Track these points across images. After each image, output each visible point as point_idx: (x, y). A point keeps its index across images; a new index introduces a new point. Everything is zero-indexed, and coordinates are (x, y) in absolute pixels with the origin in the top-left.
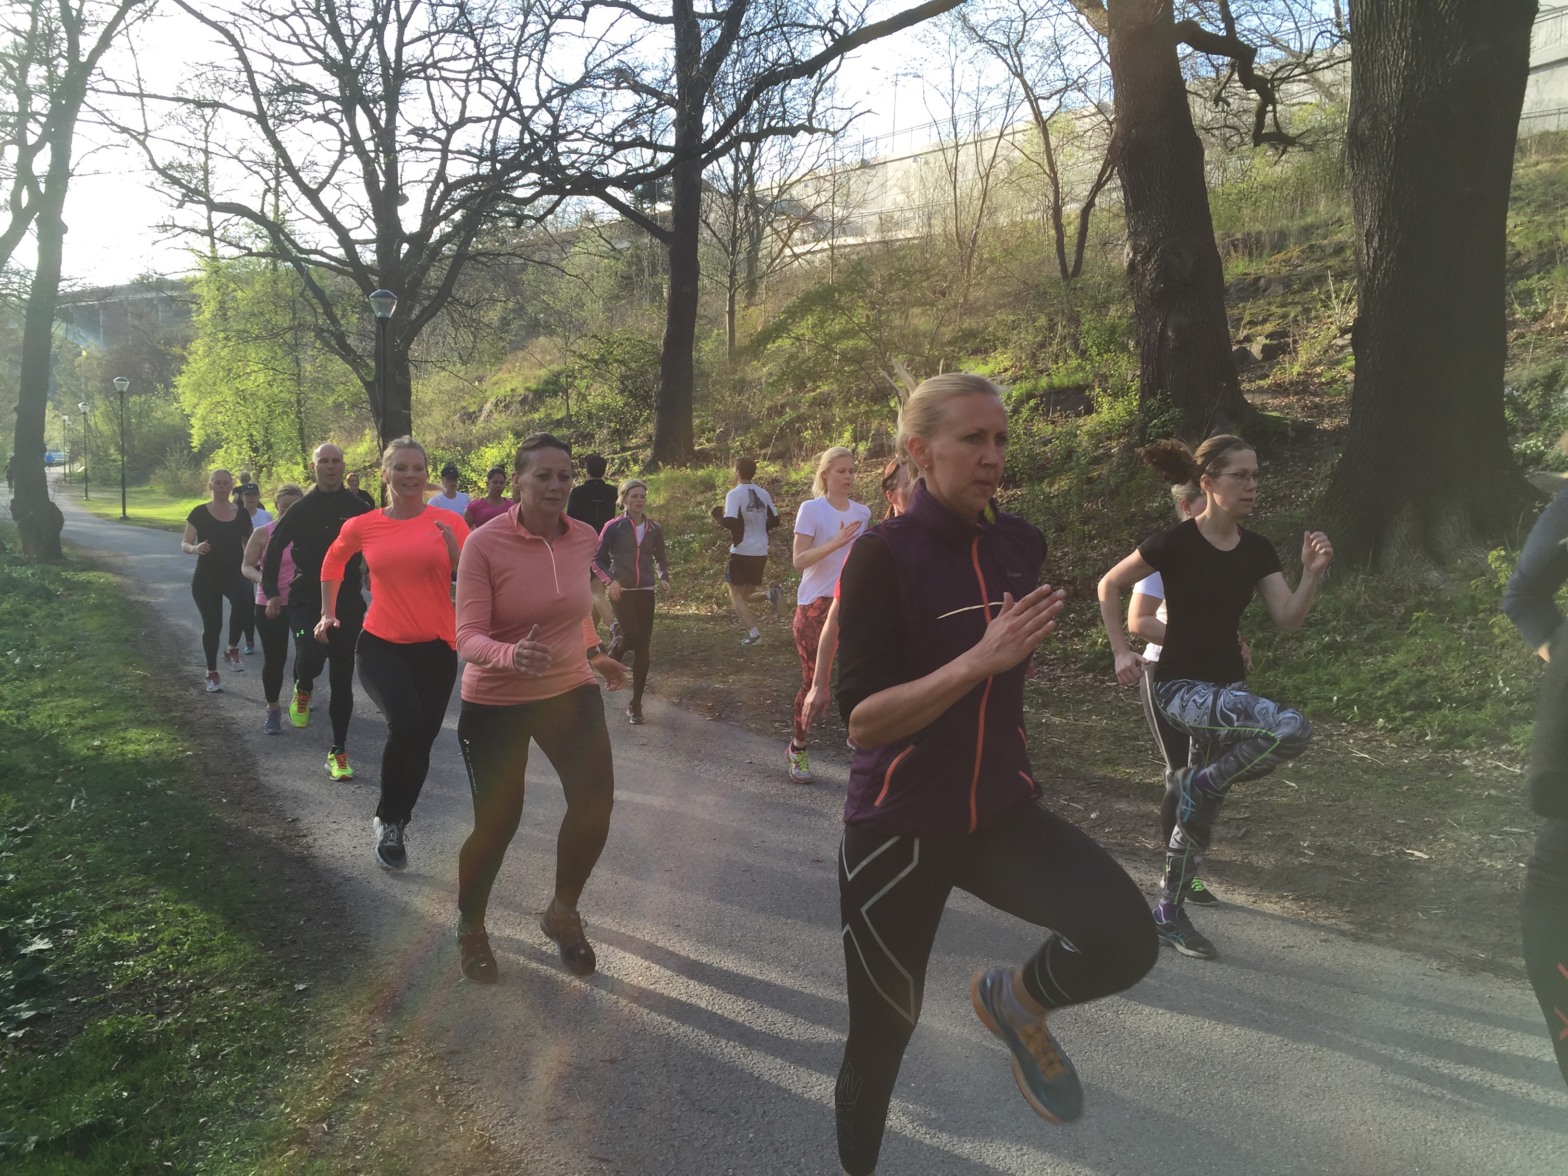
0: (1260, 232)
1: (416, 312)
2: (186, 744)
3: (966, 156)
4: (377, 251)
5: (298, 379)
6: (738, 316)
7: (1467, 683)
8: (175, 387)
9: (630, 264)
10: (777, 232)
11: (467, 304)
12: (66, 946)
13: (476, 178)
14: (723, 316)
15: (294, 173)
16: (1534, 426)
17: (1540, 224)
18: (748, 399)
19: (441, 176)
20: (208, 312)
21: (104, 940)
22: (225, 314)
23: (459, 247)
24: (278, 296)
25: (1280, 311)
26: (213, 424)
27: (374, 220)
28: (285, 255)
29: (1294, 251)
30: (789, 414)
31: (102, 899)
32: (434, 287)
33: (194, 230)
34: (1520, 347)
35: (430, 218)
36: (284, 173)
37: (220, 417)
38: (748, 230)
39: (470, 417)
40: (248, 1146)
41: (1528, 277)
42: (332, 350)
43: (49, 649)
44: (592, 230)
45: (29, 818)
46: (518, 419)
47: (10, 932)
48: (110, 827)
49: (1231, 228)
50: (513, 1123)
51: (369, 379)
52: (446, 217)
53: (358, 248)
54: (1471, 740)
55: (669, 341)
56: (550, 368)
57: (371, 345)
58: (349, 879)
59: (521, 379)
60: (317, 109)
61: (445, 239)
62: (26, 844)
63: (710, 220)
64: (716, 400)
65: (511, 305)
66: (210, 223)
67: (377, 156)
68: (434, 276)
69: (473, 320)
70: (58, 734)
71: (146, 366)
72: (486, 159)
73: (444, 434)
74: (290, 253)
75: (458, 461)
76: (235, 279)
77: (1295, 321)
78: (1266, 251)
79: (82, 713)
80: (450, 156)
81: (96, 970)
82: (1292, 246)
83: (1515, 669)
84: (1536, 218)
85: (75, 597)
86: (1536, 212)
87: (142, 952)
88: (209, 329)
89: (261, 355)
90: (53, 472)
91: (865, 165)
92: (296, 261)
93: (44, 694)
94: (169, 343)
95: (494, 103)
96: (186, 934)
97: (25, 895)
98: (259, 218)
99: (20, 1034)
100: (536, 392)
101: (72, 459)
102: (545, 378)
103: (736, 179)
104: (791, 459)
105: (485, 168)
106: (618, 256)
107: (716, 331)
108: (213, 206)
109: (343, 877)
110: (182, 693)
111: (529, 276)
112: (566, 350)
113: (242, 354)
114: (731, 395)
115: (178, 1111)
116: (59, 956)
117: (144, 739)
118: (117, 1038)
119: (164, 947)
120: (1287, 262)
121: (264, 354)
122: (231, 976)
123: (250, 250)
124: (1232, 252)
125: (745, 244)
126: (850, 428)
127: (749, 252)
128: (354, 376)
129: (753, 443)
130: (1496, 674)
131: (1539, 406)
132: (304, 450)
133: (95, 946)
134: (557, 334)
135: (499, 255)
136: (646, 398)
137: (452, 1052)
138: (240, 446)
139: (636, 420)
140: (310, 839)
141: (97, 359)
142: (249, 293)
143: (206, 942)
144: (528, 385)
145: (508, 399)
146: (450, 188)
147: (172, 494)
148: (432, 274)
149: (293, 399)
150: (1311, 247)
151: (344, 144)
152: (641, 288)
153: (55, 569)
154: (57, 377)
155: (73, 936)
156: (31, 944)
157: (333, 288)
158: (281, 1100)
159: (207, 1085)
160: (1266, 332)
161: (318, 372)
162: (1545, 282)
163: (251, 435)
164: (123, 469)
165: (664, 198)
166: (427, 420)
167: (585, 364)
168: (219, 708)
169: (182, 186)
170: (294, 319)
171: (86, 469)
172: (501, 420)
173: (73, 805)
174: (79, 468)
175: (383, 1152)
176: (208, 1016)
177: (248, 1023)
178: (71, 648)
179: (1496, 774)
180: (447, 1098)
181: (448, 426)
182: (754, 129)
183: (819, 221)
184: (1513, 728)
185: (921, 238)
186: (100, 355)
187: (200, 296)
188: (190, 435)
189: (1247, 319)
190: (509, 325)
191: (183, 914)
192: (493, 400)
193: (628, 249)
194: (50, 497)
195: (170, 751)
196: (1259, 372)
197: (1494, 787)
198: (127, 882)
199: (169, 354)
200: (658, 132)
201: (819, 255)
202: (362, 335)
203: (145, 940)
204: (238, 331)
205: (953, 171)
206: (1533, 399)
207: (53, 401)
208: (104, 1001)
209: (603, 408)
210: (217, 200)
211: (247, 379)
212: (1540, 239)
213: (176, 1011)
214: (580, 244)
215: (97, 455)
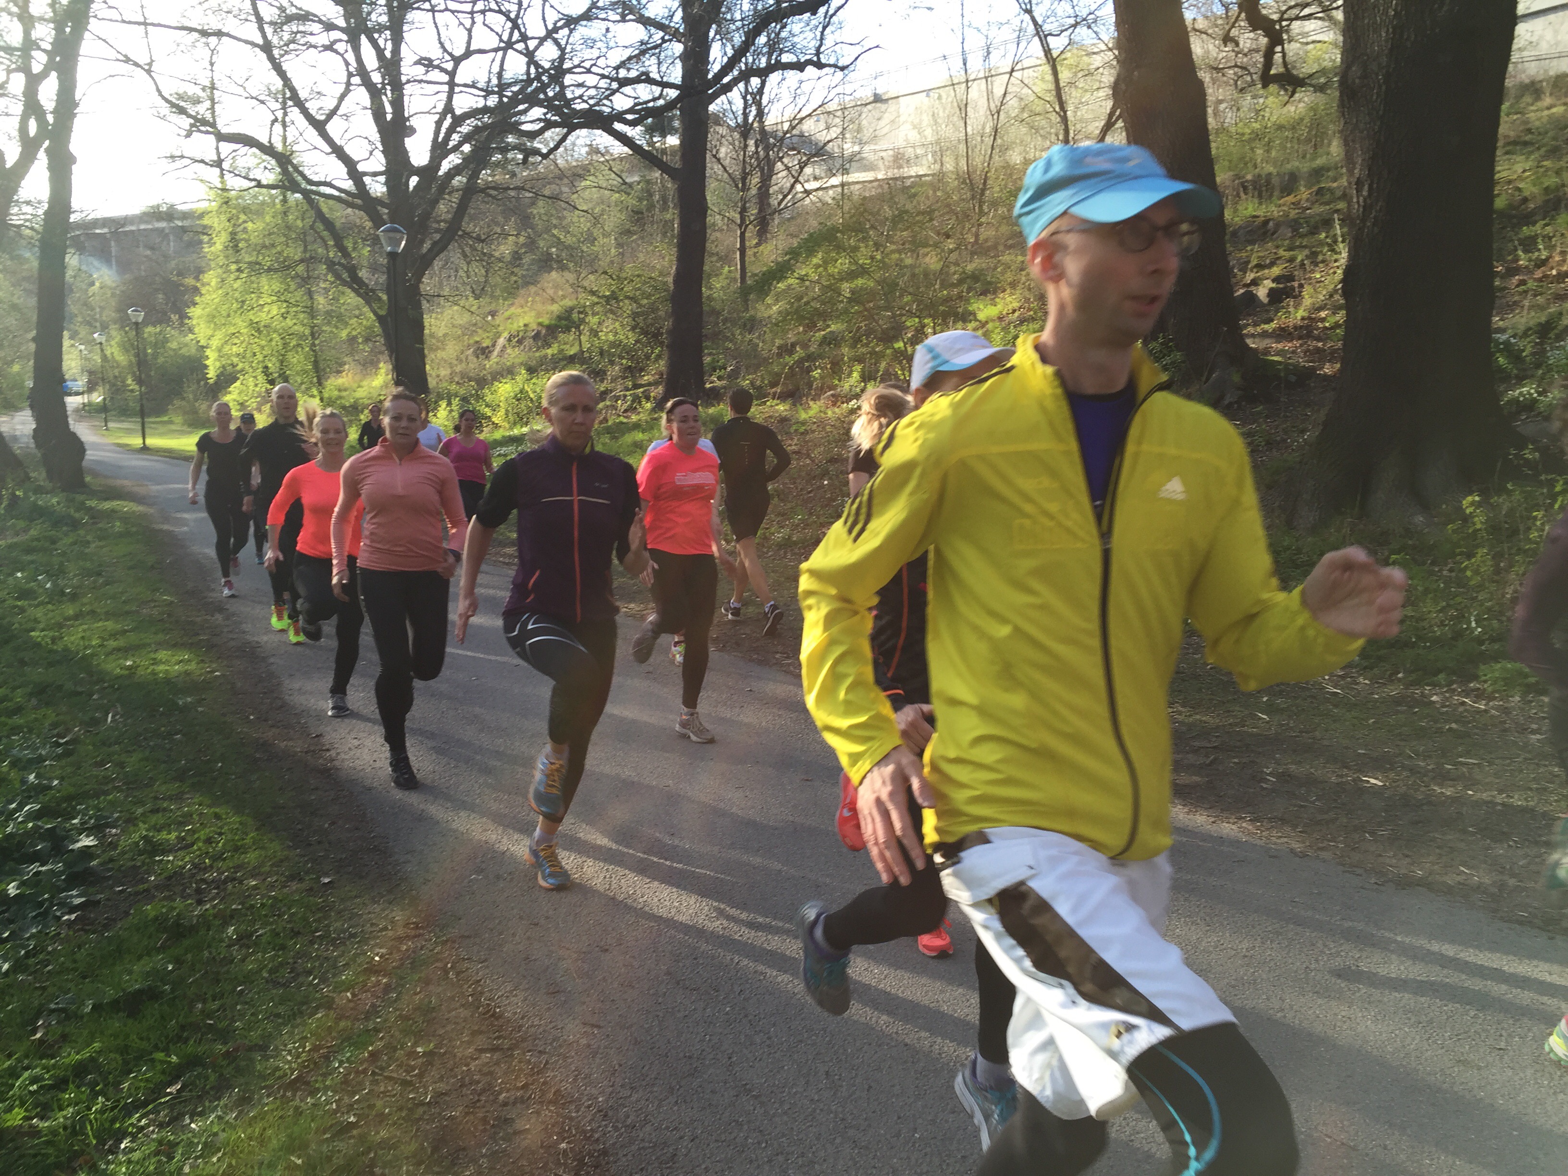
0: (1270, 174)
1: (427, 246)
2: (214, 666)
3: (977, 92)
4: (386, 183)
5: (311, 312)
6: (749, 252)
7: (1442, 624)
8: (190, 318)
9: (640, 200)
10: (788, 168)
11: (479, 239)
12: (111, 843)
13: (485, 110)
14: (735, 253)
15: (300, 104)
16: (1529, 373)
17: (1547, 170)
18: (759, 338)
19: (448, 108)
20: (220, 242)
21: (145, 838)
22: (237, 246)
23: (469, 180)
24: (288, 228)
25: (1288, 254)
26: (229, 356)
27: (383, 152)
28: (294, 187)
29: (1304, 193)
30: (799, 352)
31: (142, 803)
32: (444, 221)
33: (202, 161)
34: (1520, 293)
35: (439, 150)
36: (290, 103)
37: (235, 349)
38: (758, 165)
39: (484, 352)
40: (281, 1010)
41: (1534, 223)
42: (344, 283)
43: (78, 575)
44: (602, 163)
45: (68, 731)
46: (531, 354)
47: (58, 830)
48: (145, 739)
49: (1242, 169)
50: (516, 995)
51: (382, 313)
52: (456, 148)
53: (367, 180)
54: (1441, 677)
55: (679, 278)
56: (562, 303)
57: (383, 278)
58: (370, 789)
59: (533, 314)
60: (323, 39)
61: (455, 171)
62: (67, 754)
63: (722, 155)
64: (727, 339)
65: (522, 240)
66: (218, 154)
67: (384, 88)
68: (444, 209)
69: (484, 254)
70: (92, 655)
71: (160, 296)
72: (493, 93)
73: (458, 369)
74: (299, 185)
75: (472, 395)
76: (245, 210)
77: (1302, 265)
78: (1276, 193)
79: (114, 635)
80: (457, 89)
81: (139, 864)
82: (1303, 189)
83: (1489, 610)
84: (1545, 163)
85: (100, 525)
86: (1545, 157)
87: (180, 849)
88: (221, 261)
89: (273, 287)
90: (72, 402)
91: (877, 99)
92: (306, 193)
93: (76, 617)
94: (180, 274)
95: (500, 36)
96: (220, 834)
97: (69, 798)
98: (268, 150)
99: (73, 917)
100: (548, 327)
101: (91, 388)
102: (556, 313)
103: (745, 115)
104: (801, 398)
105: (493, 101)
106: (629, 190)
107: (727, 269)
108: (221, 137)
109: (364, 787)
110: (208, 617)
111: (540, 208)
112: (577, 286)
113: (255, 286)
114: (741, 334)
115: (218, 981)
116: (104, 851)
117: (173, 660)
118: (160, 922)
119: (200, 844)
120: (1296, 204)
121: (277, 286)
122: (263, 870)
123: (259, 182)
124: (1242, 194)
125: (755, 180)
126: (858, 368)
127: (760, 189)
128: (366, 309)
129: (762, 381)
130: (1470, 614)
131: (1533, 354)
132: (320, 383)
133: (137, 843)
134: (568, 269)
135: (508, 188)
136: (656, 335)
137: (462, 937)
138: (255, 377)
139: (648, 357)
140: (333, 753)
141: (111, 288)
142: (260, 225)
143: (238, 840)
144: (540, 320)
145: (521, 334)
146: (458, 121)
147: (190, 425)
148: (442, 207)
149: (307, 332)
150: (1321, 189)
151: (350, 75)
152: (652, 223)
153: (80, 497)
154: (72, 306)
155: (116, 835)
156: (78, 841)
157: (343, 220)
158: (309, 973)
159: (243, 960)
160: (1273, 276)
161: (332, 304)
162: (1549, 229)
163: (266, 367)
164: (141, 399)
165: (672, 131)
166: (440, 354)
167: (595, 299)
168: (244, 632)
169: (189, 116)
170: (305, 251)
171: (104, 399)
172: (514, 355)
173: (109, 719)
174: (97, 398)
175: (400, 1016)
176: (242, 903)
177: (279, 910)
178: (99, 574)
179: (1461, 709)
180: (458, 974)
181: (461, 361)
182: (763, 64)
183: (831, 156)
184: (1482, 667)
185: (933, 175)
186: (114, 285)
187: (211, 227)
188: (206, 367)
189: (1254, 262)
190: (521, 259)
191: (217, 816)
192: (506, 335)
193: (639, 183)
194: (71, 427)
195: (198, 672)
196: (1265, 316)
197: (1456, 722)
198: (163, 788)
199: (183, 285)
200: (666, 65)
201: (831, 192)
202: (374, 268)
203: (183, 839)
204: (250, 263)
205: (964, 108)
206: (1527, 348)
207: (69, 330)
208: (147, 891)
209: (613, 345)
210: (224, 130)
211: (260, 310)
212: (1546, 184)
213: (214, 899)
214: (591, 178)
215: (114, 385)
